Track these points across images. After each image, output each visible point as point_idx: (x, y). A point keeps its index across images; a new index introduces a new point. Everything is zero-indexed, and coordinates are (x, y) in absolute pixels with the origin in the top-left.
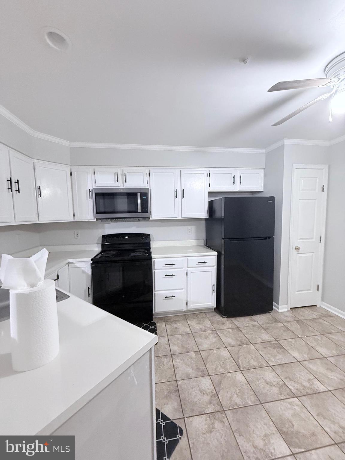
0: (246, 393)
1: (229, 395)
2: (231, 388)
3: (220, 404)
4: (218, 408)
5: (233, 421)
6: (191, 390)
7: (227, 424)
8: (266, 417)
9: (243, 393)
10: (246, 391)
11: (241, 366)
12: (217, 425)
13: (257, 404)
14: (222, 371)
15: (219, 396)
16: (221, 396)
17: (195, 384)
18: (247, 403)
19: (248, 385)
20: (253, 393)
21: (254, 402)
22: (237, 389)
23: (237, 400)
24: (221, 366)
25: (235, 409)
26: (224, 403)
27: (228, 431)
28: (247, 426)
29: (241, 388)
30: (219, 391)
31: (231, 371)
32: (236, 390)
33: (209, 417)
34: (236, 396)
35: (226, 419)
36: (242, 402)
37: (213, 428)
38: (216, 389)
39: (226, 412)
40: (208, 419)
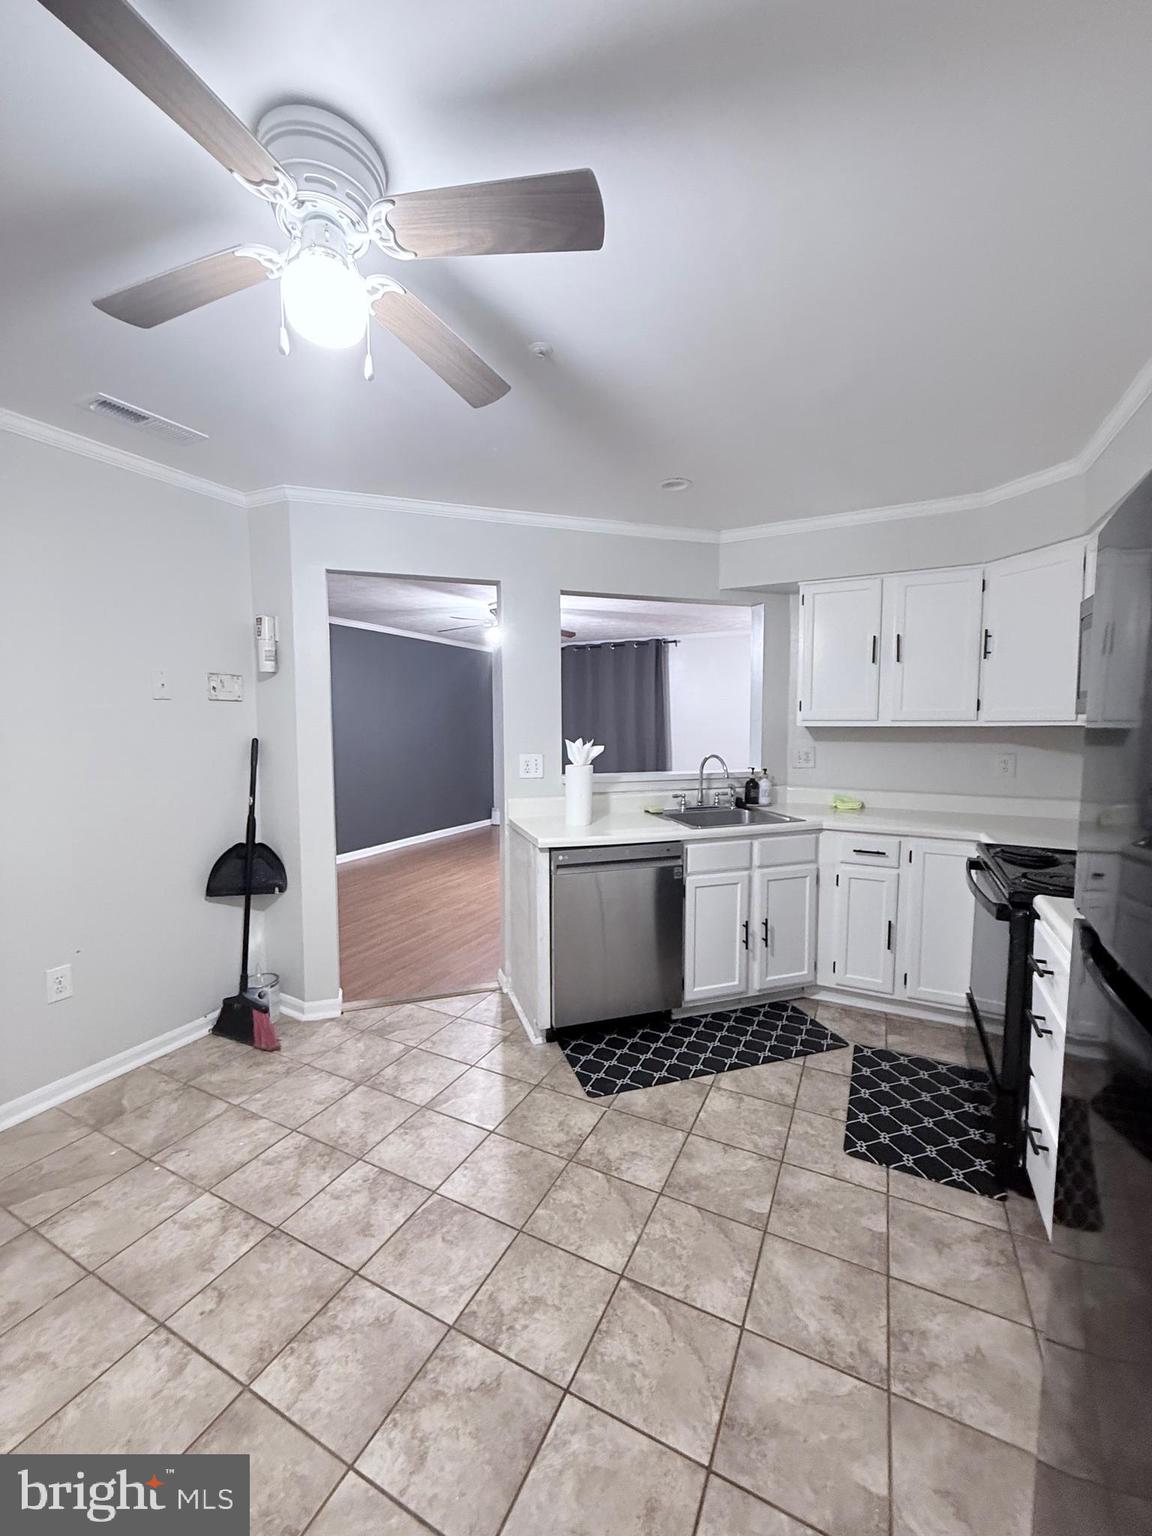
0: (563, 1224)
1: (587, 1191)
2: (598, 1207)
3: (587, 1164)
4: (582, 1156)
5: (545, 1160)
6: (649, 1142)
7: (549, 1149)
8: (498, 1212)
9: (567, 1221)
10: (566, 1230)
11: (634, 1294)
12: (560, 1137)
13: (526, 1222)
14: (655, 1229)
15: (600, 1175)
16: (597, 1177)
17: (659, 1155)
18: (546, 1207)
19: (572, 1249)
20: (550, 1238)
21: (535, 1222)
22: (585, 1217)
23: (564, 1196)
24: (672, 1240)
25: (555, 1180)
26: (581, 1170)
27: (541, 1143)
28: (519, 1171)
29: (581, 1229)
30: (608, 1181)
31: (638, 1249)
32: (585, 1212)
33: (580, 1135)
34: (576, 1202)
35: (557, 1153)
36: (554, 1199)
37: (562, 1130)
38: (618, 1181)
39: (564, 1163)
40: (579, 1133)
